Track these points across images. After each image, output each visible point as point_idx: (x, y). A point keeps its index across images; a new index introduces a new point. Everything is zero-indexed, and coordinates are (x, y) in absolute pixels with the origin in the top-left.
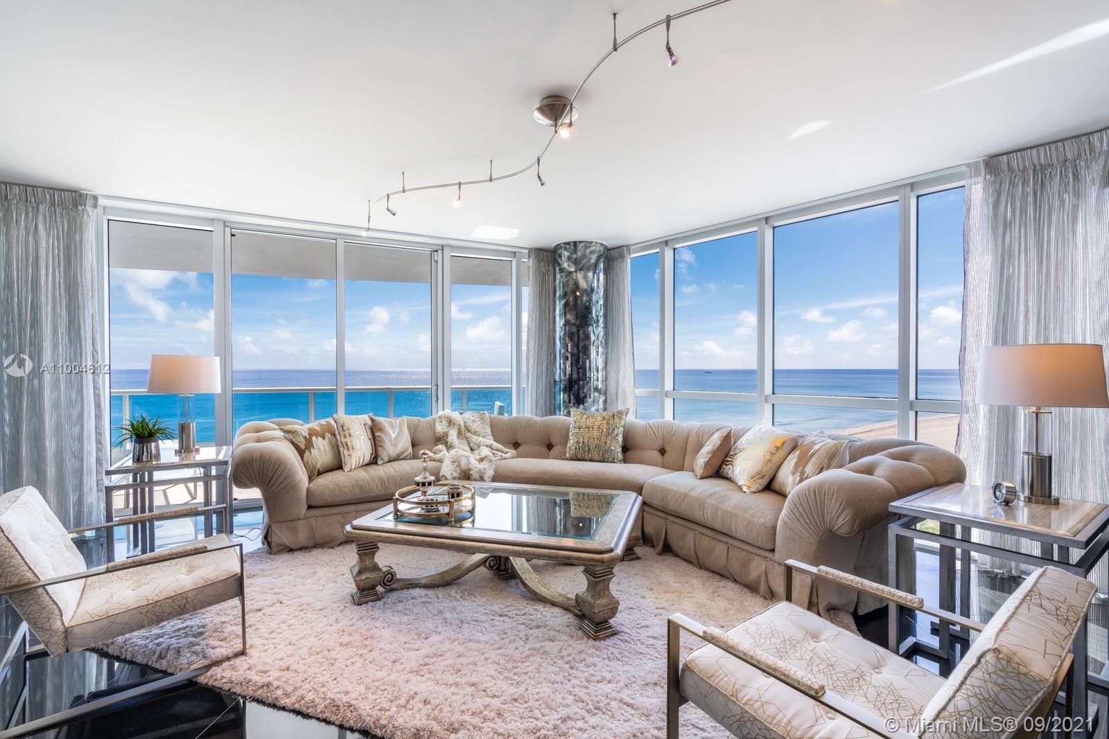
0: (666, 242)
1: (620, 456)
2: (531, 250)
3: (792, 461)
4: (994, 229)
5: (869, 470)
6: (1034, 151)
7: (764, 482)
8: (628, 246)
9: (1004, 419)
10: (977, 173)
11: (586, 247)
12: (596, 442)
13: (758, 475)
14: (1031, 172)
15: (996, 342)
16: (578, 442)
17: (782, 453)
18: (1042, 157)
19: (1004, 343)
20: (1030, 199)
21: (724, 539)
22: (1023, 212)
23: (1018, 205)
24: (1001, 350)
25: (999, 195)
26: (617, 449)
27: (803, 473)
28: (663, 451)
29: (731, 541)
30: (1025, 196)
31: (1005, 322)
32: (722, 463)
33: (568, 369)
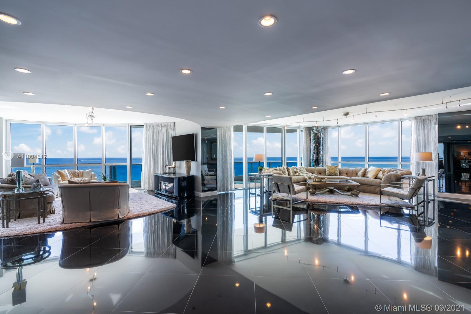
0: (340, 126)
1: (339, 175)
2: (304, 127)
3: (381, 172)
4: (416, 130)
5: (397, 172)
6: (423, 117)
7: (375, 177)
8: (329, 127)
9: (418, 164)
10: (413, 120)
11: (320, 127)
12: (334, 172)
13: (374, 176)
14: (423, 120)
15: (417, 152)
16: (329, 172)
17: (378, 172)
18: (425, 118)
19: (418, 152)
20: (423, 125)
21: (370, 186)
22: (422, 127)
23: (421, 126)
24: (418, 153)
25: (417, 124)
26: (338, 173)
27: (384, 174)
28: (347, 174)
29: (371, 186)
30: (422, 125)
31: (418, 147)
32: (365, 174)
33: (315, 156)
